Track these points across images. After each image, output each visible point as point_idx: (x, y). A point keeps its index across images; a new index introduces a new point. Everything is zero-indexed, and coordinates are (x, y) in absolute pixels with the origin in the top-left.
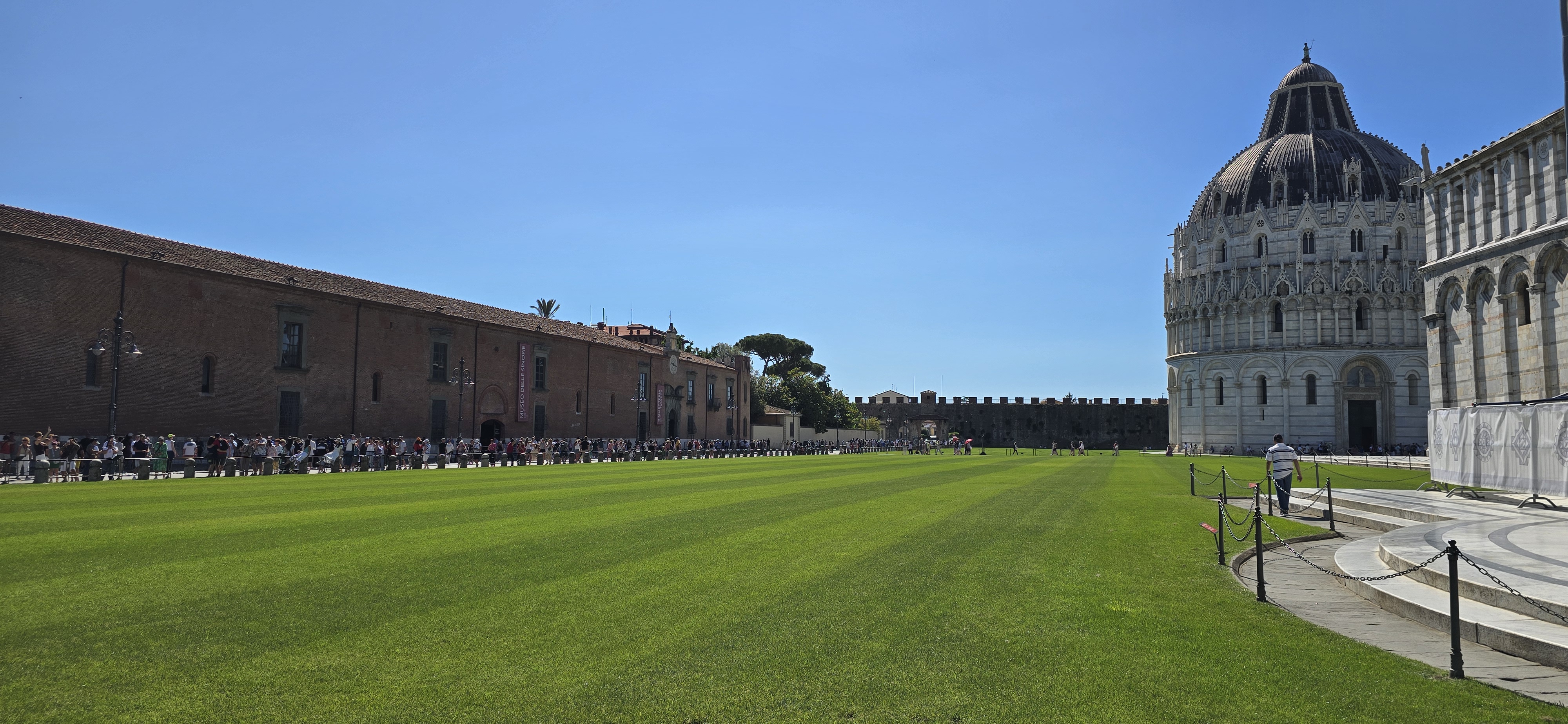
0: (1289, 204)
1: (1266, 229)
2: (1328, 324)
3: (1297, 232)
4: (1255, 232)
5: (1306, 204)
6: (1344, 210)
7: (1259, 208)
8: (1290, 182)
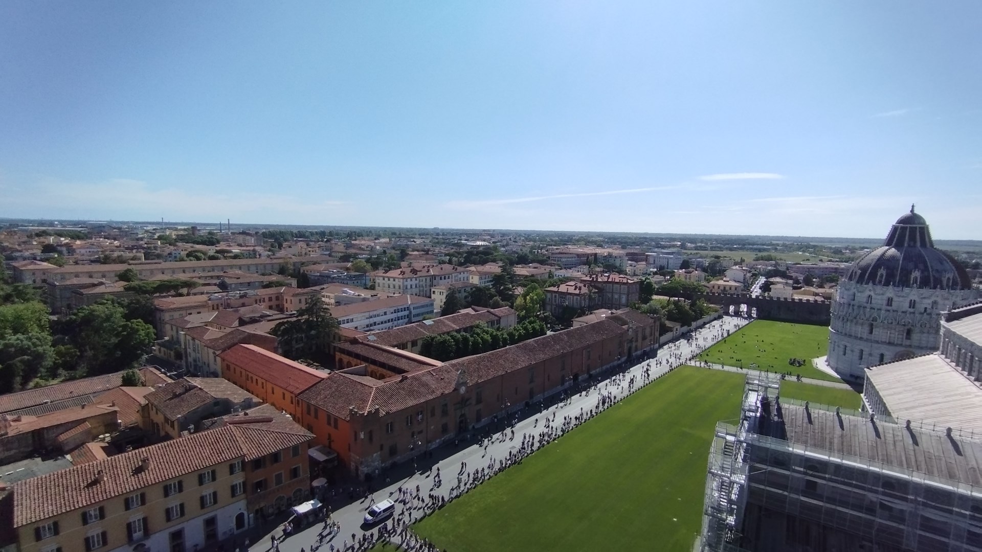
0: (884, 285)
1: (872, 293)
2: (892, 335)
3: (885, 297)
4: (867, 293)
5: (891, 287)
6: (908, 291)
7: (871, 284)
8: (886, 276)
